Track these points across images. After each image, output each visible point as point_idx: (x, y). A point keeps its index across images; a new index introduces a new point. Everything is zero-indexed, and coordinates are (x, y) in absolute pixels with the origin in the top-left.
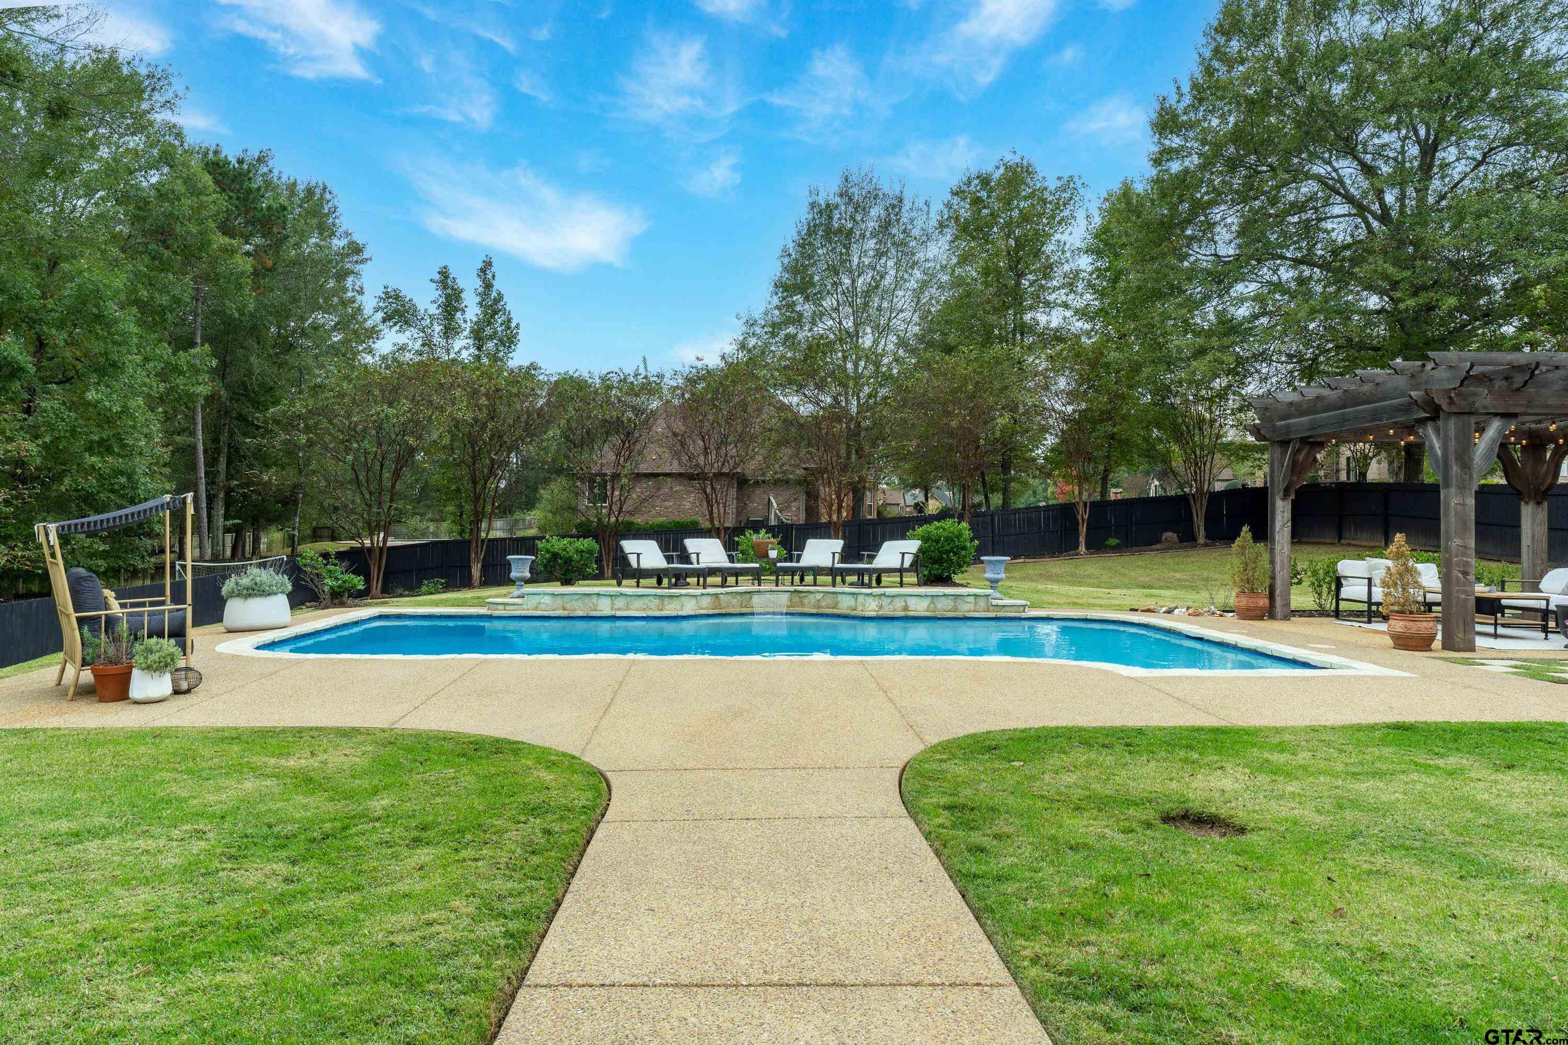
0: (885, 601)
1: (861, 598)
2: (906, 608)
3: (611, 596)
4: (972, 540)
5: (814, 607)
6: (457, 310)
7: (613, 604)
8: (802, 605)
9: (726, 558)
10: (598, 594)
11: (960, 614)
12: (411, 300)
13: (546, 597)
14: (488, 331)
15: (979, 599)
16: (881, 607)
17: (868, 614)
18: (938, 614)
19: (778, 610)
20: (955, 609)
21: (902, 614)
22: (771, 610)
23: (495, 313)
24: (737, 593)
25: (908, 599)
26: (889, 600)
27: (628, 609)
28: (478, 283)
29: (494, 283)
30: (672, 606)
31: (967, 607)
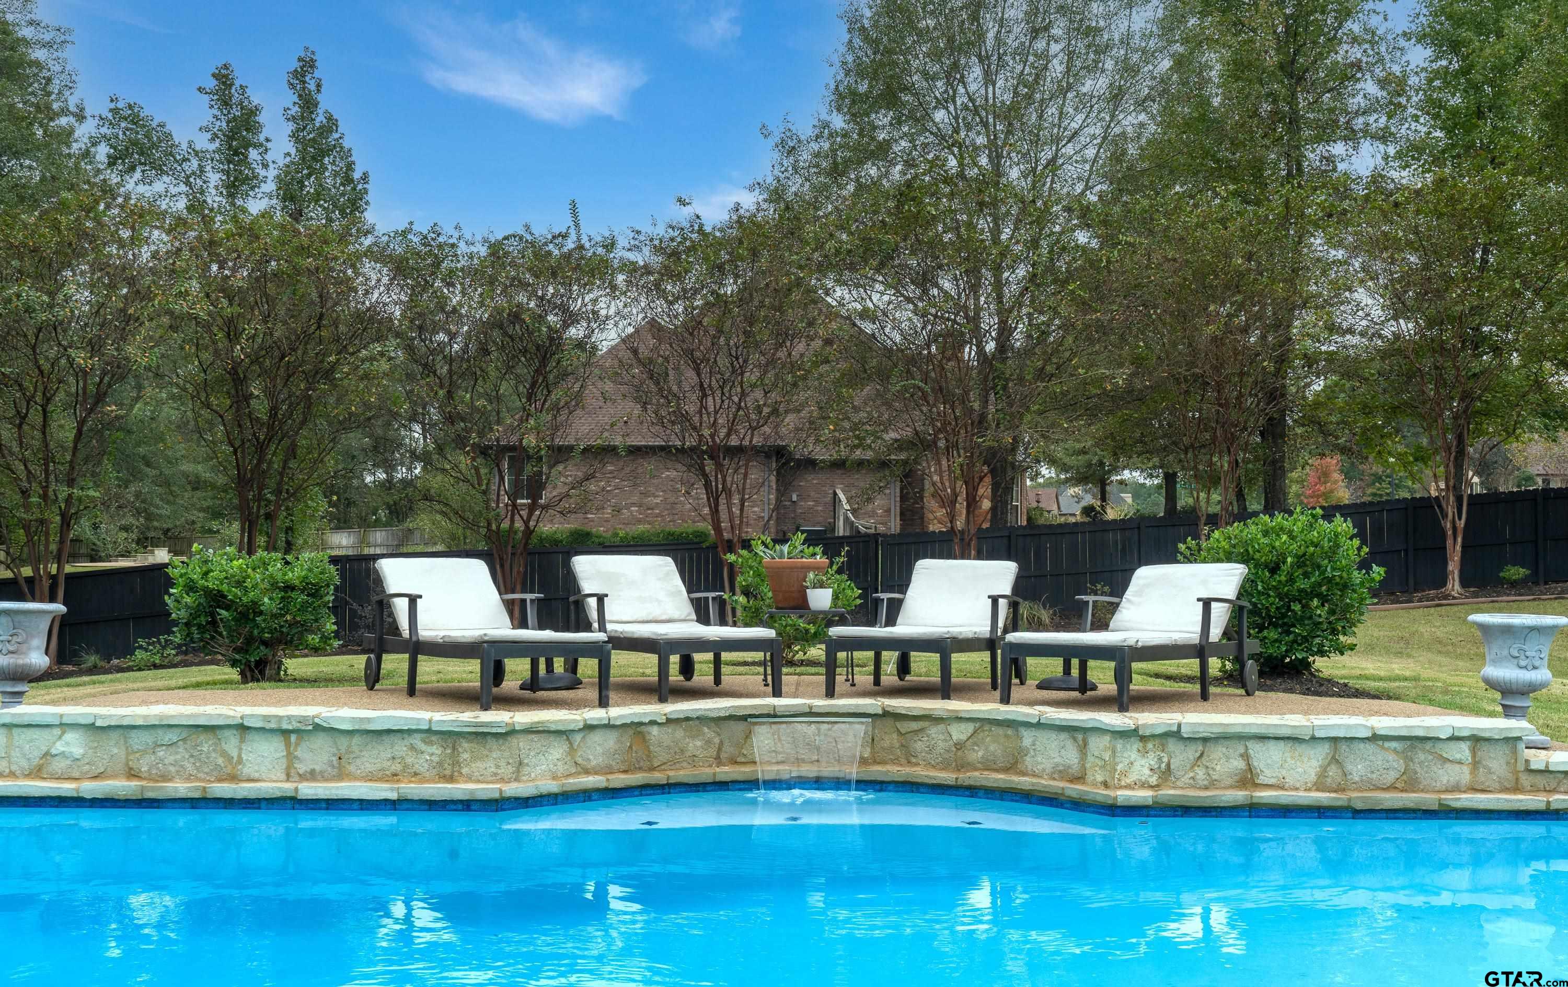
0: (1181, 756)
1: (1097, 744)
2: (1248, 779)
3: (286, 733)
4: (1365, 565)
5: (945, 766)
6: (247, 145)
7: (291, 758)
8: (909, 757)
9: (687, 610)
10: (242, 729)
11: (1428, 799)
12: (162, 125)
13: (70, 736)
14: (310, 187)
15: (1485, 752)
16: (1166, 773)
17: (1123, 796)
18: (1357, 798)
19: (828, 770)
20: (1410, 783)
21: (1239, 796)
22: (809, 771)
23: (324, 153)
24: (703, 720)
25: (1255, 749)
26: (1192, 752)
27: (341, 775)
28: (290, 99)
29: (320, 98)
30: (489, 766)
31: (1446, 775)
